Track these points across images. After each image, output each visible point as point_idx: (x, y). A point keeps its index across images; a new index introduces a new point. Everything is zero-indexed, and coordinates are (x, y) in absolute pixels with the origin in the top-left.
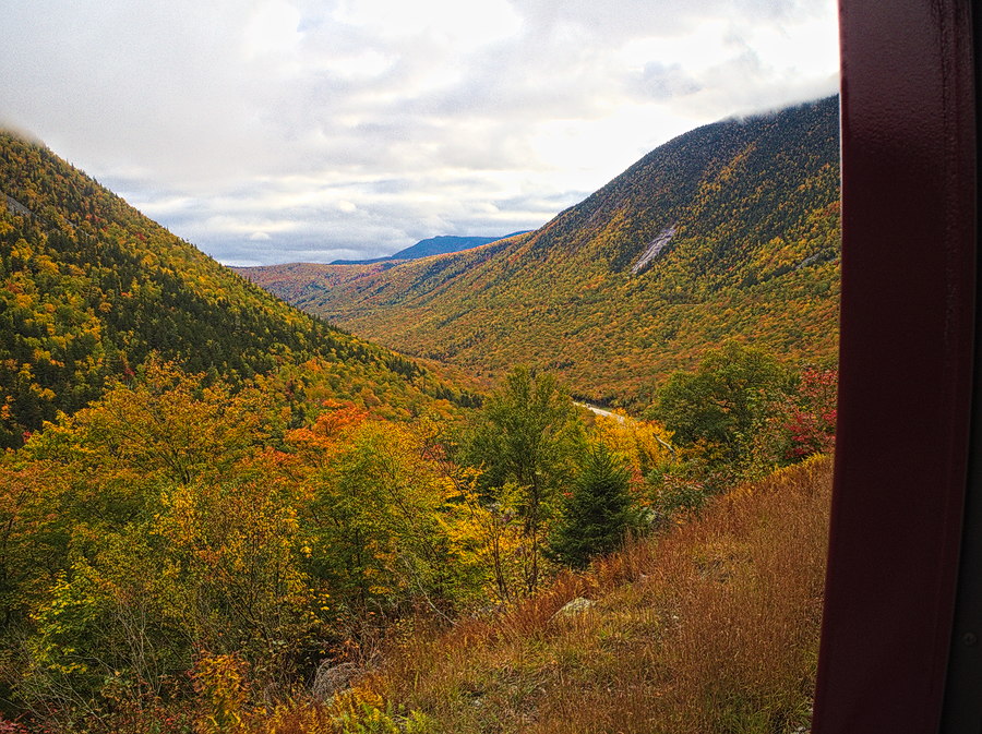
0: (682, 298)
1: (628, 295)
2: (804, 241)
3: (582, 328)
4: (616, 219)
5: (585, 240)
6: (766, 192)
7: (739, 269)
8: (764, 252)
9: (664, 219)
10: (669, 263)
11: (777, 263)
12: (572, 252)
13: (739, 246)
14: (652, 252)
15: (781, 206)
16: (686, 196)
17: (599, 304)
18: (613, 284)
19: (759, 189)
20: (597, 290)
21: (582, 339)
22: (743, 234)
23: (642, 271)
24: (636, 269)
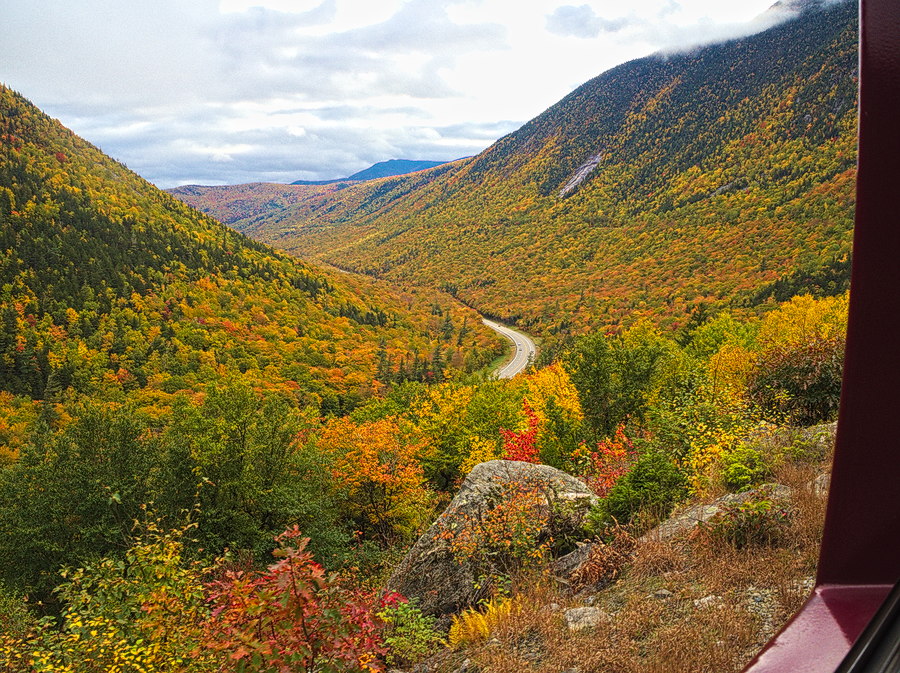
0: (602, 222)
1: (554, 217)
2: (719, 170)
3: (507, 248)
4: (548, 146)
5: (518, 166)
6: (688, 123)
7: (658, 194)
8: (682, 180)
9: (592, 147)
10: (594, 188)
11: (692, 190)
12: (506, 176)
13: (660, 173)
14: (578, 178)
15: (700, 136)
16: (614, 124)
17: (526, 225)
18: (540, 207)
19: (681, 120)
20: (526, 212)
21: (506, 259)
22: (664, 161)
23: (568, 195)
24: (562, 192)
